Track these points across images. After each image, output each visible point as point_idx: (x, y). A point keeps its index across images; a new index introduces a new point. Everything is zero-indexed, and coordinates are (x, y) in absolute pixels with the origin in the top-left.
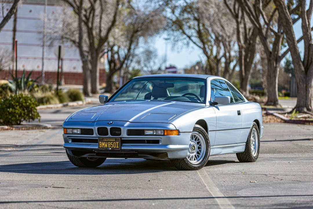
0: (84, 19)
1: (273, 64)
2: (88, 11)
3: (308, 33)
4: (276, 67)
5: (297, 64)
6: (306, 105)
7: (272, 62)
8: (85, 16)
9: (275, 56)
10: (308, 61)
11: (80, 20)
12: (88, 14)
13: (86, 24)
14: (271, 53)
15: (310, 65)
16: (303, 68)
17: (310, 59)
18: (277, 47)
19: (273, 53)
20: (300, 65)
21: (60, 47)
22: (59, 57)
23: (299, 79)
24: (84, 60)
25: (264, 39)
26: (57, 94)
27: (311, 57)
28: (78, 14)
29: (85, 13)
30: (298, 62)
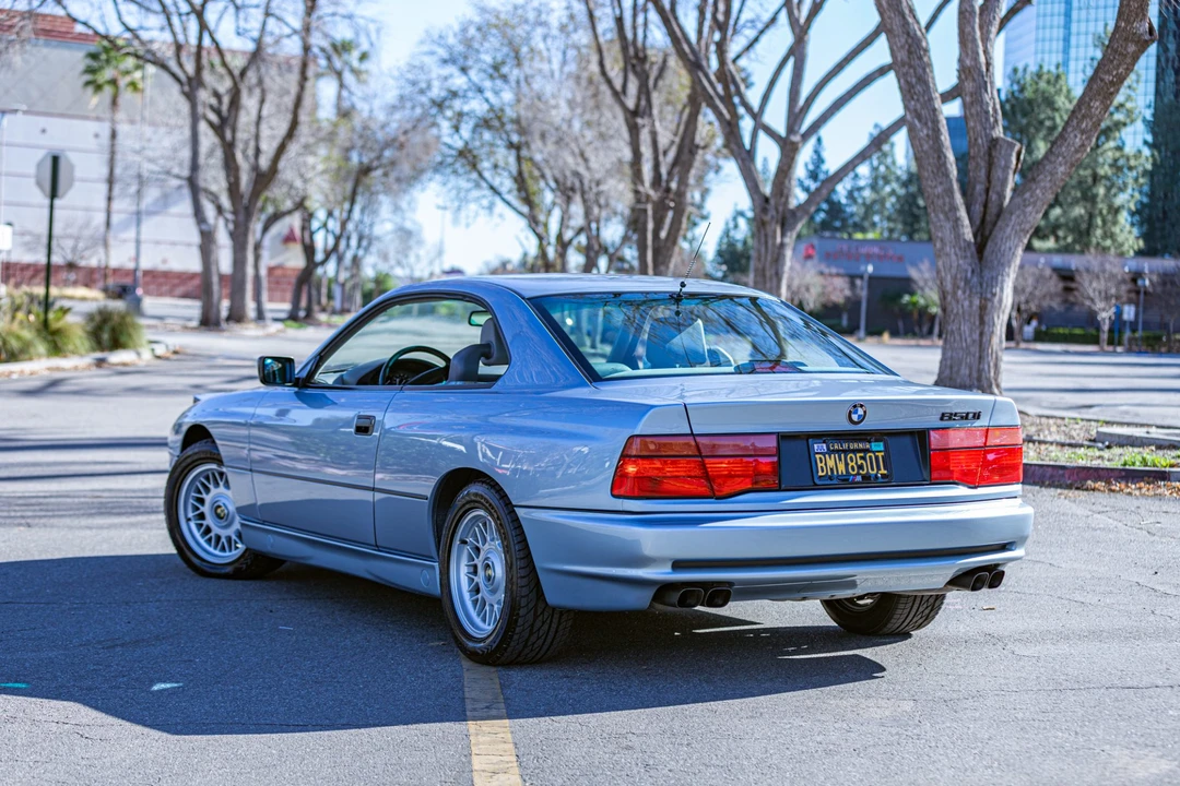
0: (213, 117)
1: (774, 237)
2: (226, 100)
4: (782, 245)
5: (948, 219)
6: (979, 379)
7: (769, 229)
8: (218, 112)
9: (781, 209)
10: (985, 206)
11: (195, 118)
12: (225, 107)
13: (218, 130)
14: (767, 200)
15: (995, 224)
16: (968, 234)
17: (994, 197)
18: (787, 182)
19: (772, 202)
20: (957, 220)
21: (55, 160)
22: (54, 194)
23: (954, 278)
24: (204, 227)
25: (744, 155)
26: (46, 323)
27: (999, 189)
28: (190, 97)
29: (214, 101)
30: (950, 210)
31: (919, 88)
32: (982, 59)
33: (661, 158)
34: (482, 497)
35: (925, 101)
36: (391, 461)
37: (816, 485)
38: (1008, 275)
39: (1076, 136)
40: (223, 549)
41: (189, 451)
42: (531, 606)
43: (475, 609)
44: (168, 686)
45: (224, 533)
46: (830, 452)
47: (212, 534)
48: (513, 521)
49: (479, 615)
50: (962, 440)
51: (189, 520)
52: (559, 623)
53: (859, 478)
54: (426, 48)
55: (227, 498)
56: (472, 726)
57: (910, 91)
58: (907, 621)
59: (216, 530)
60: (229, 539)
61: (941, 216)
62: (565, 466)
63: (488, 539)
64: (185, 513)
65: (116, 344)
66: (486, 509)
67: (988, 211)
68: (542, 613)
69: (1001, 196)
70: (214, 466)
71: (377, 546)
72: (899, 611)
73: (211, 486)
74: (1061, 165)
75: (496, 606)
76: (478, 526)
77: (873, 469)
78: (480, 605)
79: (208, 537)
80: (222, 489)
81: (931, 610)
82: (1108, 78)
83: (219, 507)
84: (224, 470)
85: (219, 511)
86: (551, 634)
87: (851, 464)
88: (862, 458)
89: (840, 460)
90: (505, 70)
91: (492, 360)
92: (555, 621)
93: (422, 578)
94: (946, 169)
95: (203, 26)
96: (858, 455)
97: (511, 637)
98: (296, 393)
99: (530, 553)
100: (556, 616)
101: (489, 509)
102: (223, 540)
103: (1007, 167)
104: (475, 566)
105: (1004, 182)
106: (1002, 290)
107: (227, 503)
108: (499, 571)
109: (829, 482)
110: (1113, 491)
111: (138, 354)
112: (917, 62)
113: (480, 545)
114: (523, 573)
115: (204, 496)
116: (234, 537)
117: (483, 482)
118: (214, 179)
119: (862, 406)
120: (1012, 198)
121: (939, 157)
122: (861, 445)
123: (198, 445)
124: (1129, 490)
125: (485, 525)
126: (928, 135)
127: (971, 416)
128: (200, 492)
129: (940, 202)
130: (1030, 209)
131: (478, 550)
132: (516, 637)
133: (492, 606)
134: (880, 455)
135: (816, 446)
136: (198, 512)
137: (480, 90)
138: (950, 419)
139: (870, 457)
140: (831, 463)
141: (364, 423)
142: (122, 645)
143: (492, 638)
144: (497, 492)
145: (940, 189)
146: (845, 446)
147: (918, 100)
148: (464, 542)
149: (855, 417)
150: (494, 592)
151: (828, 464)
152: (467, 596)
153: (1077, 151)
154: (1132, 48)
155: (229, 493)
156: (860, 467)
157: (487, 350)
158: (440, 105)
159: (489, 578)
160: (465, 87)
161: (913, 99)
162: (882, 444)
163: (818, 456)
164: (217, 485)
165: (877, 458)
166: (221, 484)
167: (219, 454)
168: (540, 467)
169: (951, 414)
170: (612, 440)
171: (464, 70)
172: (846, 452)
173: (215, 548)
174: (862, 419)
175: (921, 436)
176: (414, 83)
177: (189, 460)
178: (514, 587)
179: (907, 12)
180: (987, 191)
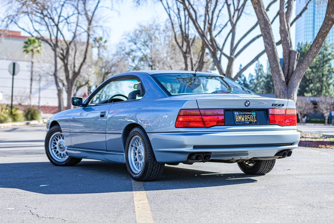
2: (65, 51)
3: (288, 38)
5: (277, 74)
8: (62, 55)
10: (288, 70)
11: (56, 56)
12: (65, 53)
13: (63, 60)
15: (291, 76)
16: (283, 78)
17: (291, 68)
18: (230, 70)
20: (280, 74)
21: (14, 64)
22: (14, 74)
23: (280, 92)
24: (59, 88)
25: (218, 62)
26: (11, 113)
27: (292, 65)
28: (54, 50)
29: (61, 52)
30: (278, 71)
31: (268, 36)
32: (287, 27)
33: (194, 66)
34: (137, 131)
35: (270, 40)
36: (112, 127)
37: (235, 124)
38: (296, 91)
39: (314, 49)
40: (62, 158)
41: (52, 129)
42: (152, 162)
43: (136, 165)
44: (45, 185)
45: (62, 153)
46: (239, 115)
47: (59, 153)
48: (146, 138)
49: (137, 167)
50: (278, 112)
51: (52, 149)
52: (160, 168)
53: (248, 123)
54: (124, 37)
55: (63, 142)
56: (134, 192)
57: (265, 37)
58: (264, 170)
59: (60, 152)
60: (64, 154)
61: (275, 73)
62: (160, 123)
63: (139, 144)
64: (51, 147)
65: (32, 119)
66: (138, 135)
67: (289, 72)
68: (155, 165)
69: (293, 67)
70: (59, 133)
71: (107, 150)
72: (261, 167)
73: (58, 139)
74: (310, 58)
75: (142, 164)
76: (136, 141)
77: (252, 120)
78: (137, 164)
79: (57, 154)
80: (61, 140)
81: (271, 167)
82: (323, 32)
83: (61, 145)
84: (62, 134)
85: (61, 146)
86: (158, 171)
87: (246, 118)
88: (249, 117)
89: (243, 117)
90: (147, 43)
91: (140, 95)
92: (159, 167)
93: (119, 158)
94: (277, 59)
95: (58, 29)
96: (248, 116)
97: (146, 172)
98: (83, 108)
99: (151, 147)
100: (160, 166)
101: (140, 135)
102: (62, 155)
103: (294, 59)
104: (136, 153)
105: (294, 63)
106: (294, 95)
107: (63, 144)
108: (143, 154)
109: (239, 123)
110: (327, 148)
111: (39, 122)
112: (267, 28)
113: (137, 147)
114: (149, 152)
115: (56, 142)
116: (65, 154)
117: (138, 127)
118: (62, 75)
119: (249, 101)
120: (296, 68)
121: (274, 56)
122: (249, 113)
123: (54, 127)
124: (331, 147)
125: (138, 140)
126: (271, 50)
127: (281, 105)
128: (55, 141)
129: (275, 69)
130: (301, 71)
131: (136, 148)
132: (148, 172)
133: (141, 164)
134: (254, 116)
135: (235, 113)
136: (54, 147)
137: (140, 49)
138: (275, 105)
139: (252, 116)
140: (240, 118)
141: (103, 114)
142: (31, 178)
143: (140, 173)
144: (142, 129)
145: (275, 65)
146: (244, 113)
147: (268, 39)
148: (132, 146)
149: (247, 104)
150: (141, 160)
151: (239, 118)
152: (133, 162)
153: (315, 53)
154: (330, 22)
155: (64, 141)
156: (249, 119)
157: (139, 92)
158: (128, 54)
159: (139, 156)
160: (136, 49)
161: (266, 39)
162: (255, 113)
163: (236, 116)
164: (60, 138)
165: (253, 117)
166: (61, 138)
167: (61, 129)
168: (154, 124)
169: (275, 104)
170: (175, 111)
171: (135, 44)
172: (244, 115)
173: (60, 157)
174: (249, 105)
175: (266, 111)
176: (121, 48)
177: (52, 131)
178: (147, 157)
179: (264, 13)
180: (289, 66)
